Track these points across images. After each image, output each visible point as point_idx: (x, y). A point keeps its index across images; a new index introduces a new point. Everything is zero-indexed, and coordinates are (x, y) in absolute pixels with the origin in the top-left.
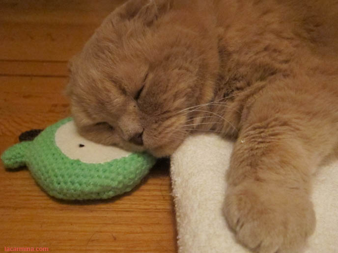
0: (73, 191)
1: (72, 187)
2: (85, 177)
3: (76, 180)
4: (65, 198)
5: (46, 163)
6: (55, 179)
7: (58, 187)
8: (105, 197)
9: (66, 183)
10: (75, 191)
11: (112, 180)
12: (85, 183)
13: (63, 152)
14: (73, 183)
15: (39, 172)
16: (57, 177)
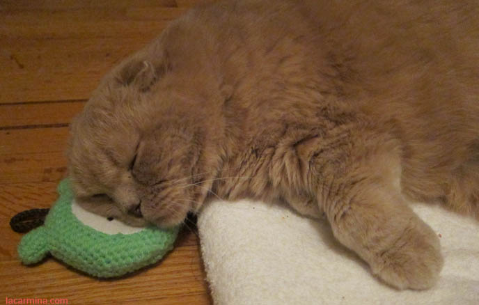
0: (126, 266)
1: (124, 262)
2: (135, 248)
3: (126, 254)
4: (117, 275)
5: (85, 245)
6: (103, 260)
7: (108, 266)
8: (154, 262)
9: (117, 260)
10: (128, 265)
11: (160, 243)
12: (136, 254)
13: (97, 229)
14: (124, 258)
15: (79, 257)
16: (104, 257)
